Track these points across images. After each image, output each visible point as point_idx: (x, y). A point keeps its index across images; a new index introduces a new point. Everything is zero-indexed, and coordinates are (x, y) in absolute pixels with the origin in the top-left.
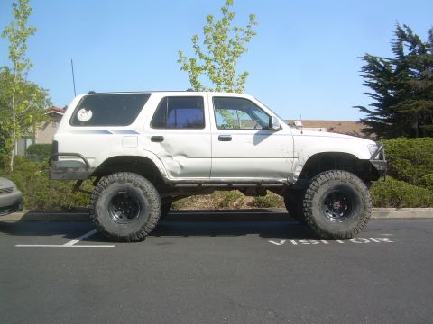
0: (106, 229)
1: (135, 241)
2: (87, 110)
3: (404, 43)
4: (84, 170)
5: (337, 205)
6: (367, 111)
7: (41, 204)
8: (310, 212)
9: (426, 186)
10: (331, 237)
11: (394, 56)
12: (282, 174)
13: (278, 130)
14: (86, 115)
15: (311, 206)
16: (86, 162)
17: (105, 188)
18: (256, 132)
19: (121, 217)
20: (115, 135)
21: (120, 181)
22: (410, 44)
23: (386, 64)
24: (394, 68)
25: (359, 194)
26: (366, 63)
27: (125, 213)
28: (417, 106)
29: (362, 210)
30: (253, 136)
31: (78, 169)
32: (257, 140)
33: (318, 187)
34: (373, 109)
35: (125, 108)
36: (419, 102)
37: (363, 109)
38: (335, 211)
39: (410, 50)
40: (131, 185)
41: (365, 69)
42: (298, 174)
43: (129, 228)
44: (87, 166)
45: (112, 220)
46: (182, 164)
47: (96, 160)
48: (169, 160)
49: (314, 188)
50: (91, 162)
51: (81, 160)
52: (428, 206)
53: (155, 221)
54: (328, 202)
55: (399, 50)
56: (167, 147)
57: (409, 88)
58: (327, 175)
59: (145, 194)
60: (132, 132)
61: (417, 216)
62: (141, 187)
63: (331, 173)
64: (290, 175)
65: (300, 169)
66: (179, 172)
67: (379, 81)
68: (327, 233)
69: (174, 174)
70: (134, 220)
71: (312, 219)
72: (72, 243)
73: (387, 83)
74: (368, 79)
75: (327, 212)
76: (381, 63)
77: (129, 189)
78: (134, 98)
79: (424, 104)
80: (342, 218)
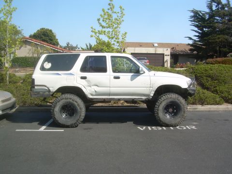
0: (59, 122)
1: (74, 127)
2: (49, 62)
3: (213, 3)
4: (48, 93)
5: (171, 110)
6: (192, 39)
7: (24, 103)
8: (158, 113)
9: (217, 93)
10: (167, 126)
11: (207, 10)
12: (144, 95)
13: (142, 74)
14: (48, 65)
15: (158, 111)
16: (49, 89)
17: (58, 102)
18: (132, 74)
19: (66, 115)
20: (63, 76)
21: (66, 99)
22: (216, 4)
23: (203, 14)
24: (207, 17)
25: (182, 105)
26: (192, 14)
27: (68, 114)
28: (219, 38)
29: (183, 113)
30: (130, 77)
31: (45, 92)
32: (132, 79)
33: (162, 102)
34: (196, 38)
35: (67, 62)
36: (220, 36)
37: (190, 38)
38: (170, 113)
39: (216, 7)
40: (71, 100)
41: (192, 17)
42: (152, 95)
43: (70, 121)
44: (49, 91)
45: (62, 117)
46: (96, 90)
47: (54, 88)
48: (89, 88)
49: (160, 102)
50: (51, 89)
51: (46, 88)
52: (218, 104)
53: (83, 117)
54: (167, 109)
55: (210, 7)
56: (88, 82)
57: (215, 28)
58: (166, 96)
59: (78, 105)
60: (71, 74)
61: (212, 110)
62: (76, 102)
63: (168, 95)
64: (148, 95)
65: (153, 92)
66: (94, 94)
67: (199, 24)
68: (165, 124)
69: (92, 95)
70: (73, 117)
71: (159, 117)
72: (43, 129)
73: (203, 25)
74: (193, 22)
75: (166, 113)
76: (200, 14)
77: (70, 103)
78: (72, 56)
79: (222, 37)
80: (173, 116)
